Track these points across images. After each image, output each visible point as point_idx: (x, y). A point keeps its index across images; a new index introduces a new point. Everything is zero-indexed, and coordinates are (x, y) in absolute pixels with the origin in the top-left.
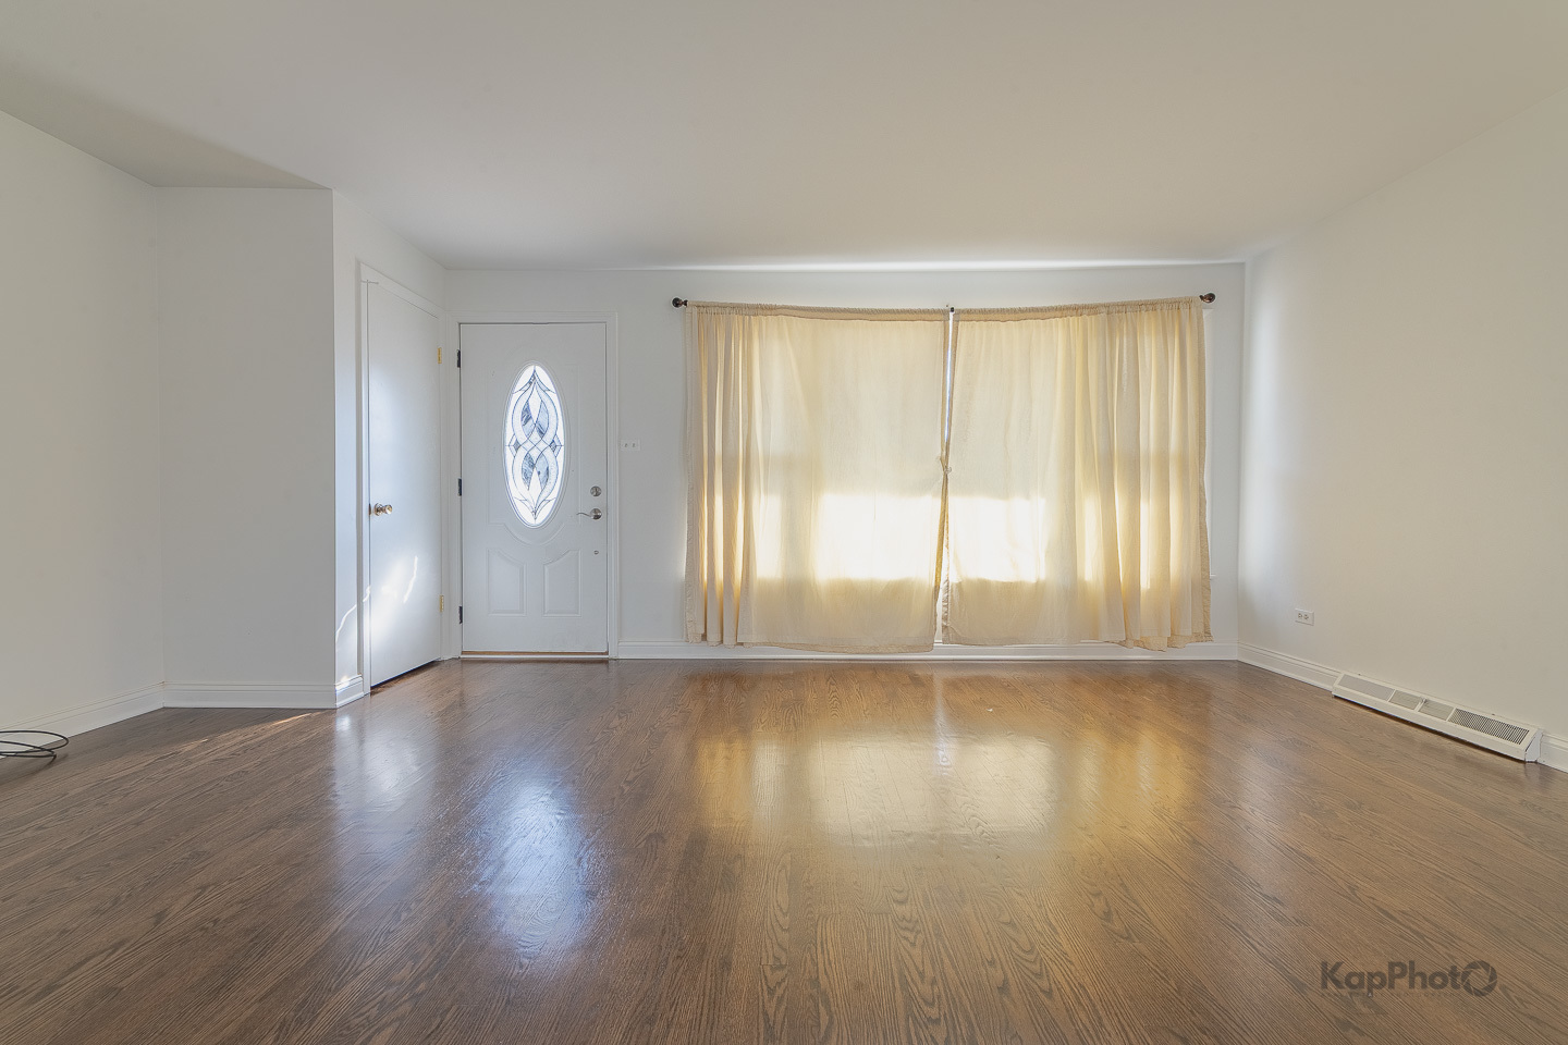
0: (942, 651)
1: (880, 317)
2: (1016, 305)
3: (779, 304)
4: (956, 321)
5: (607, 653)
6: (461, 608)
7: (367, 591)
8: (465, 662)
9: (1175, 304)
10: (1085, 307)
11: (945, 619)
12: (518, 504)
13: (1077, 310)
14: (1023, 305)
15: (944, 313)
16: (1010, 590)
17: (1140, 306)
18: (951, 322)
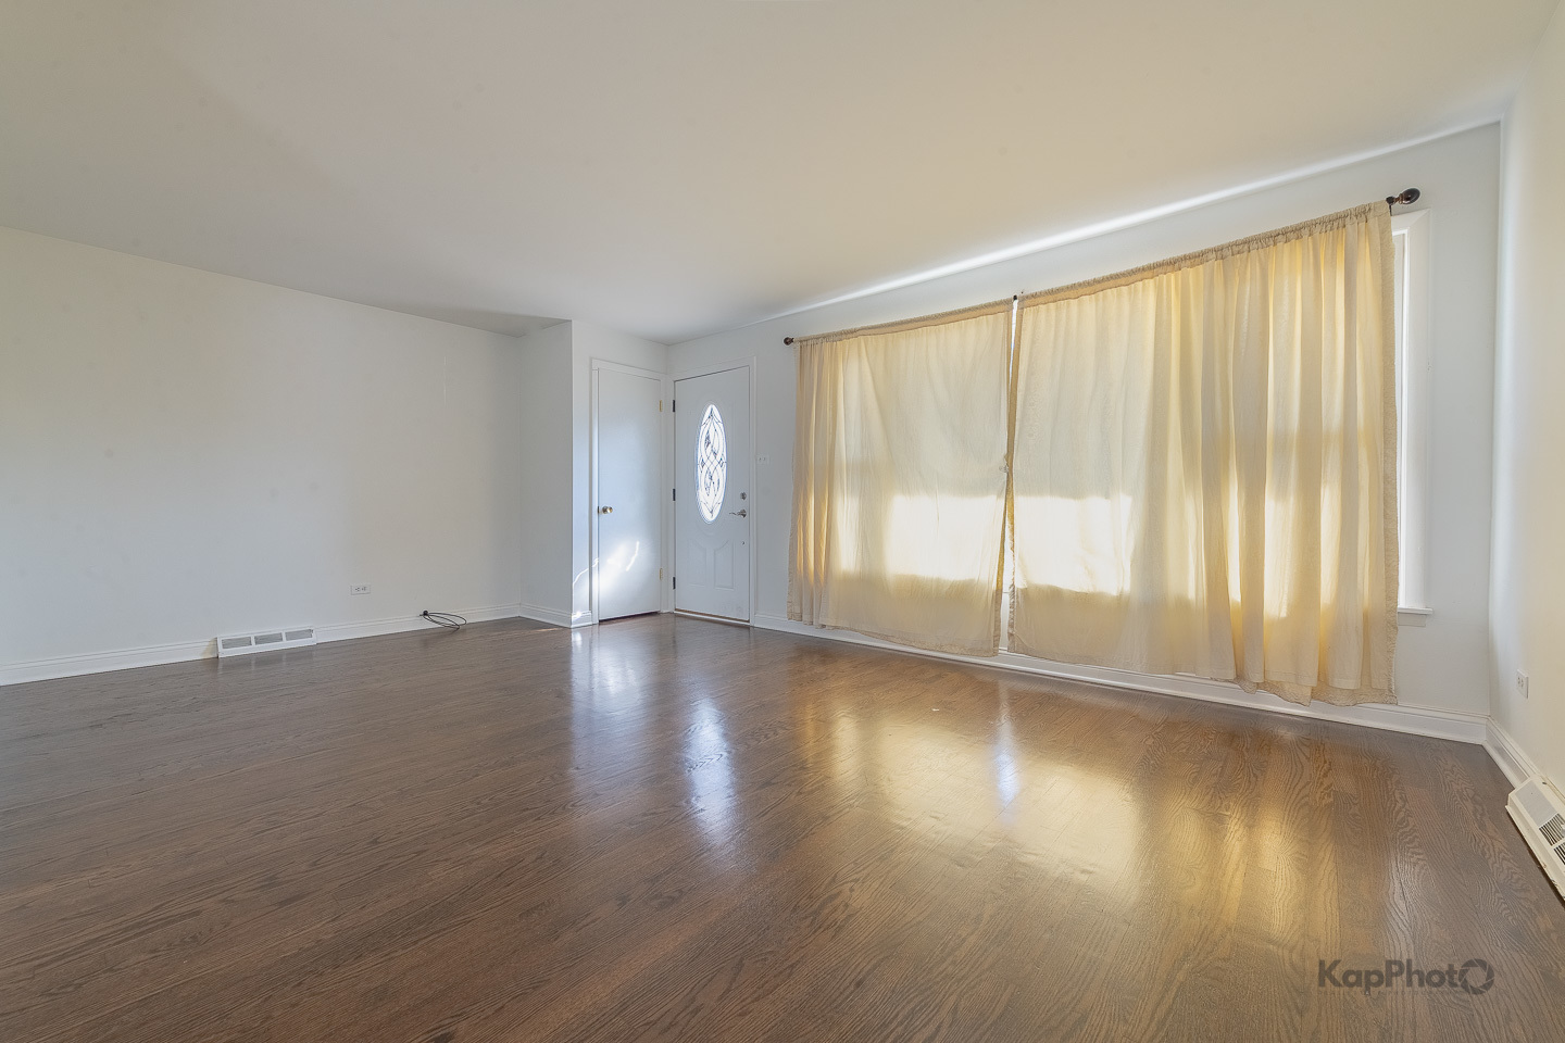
0: (1006, 659)
1: (943, 320)
2: (1089, 277)
3: (859, 326)
4: (1021, 309)
5: (748, 621)
6: (674, 579)
7: (596, 561)
8: (677, 616)
9: (1336, 222)
10: (1185, 258)
11: (1011, 625)
12: (703, 505)
13: (1173, 264)
14: (1098, 275)
15: (1008, 303)
16: (1085, 601)
17: (1273, 238)
18: (1015, 311)
